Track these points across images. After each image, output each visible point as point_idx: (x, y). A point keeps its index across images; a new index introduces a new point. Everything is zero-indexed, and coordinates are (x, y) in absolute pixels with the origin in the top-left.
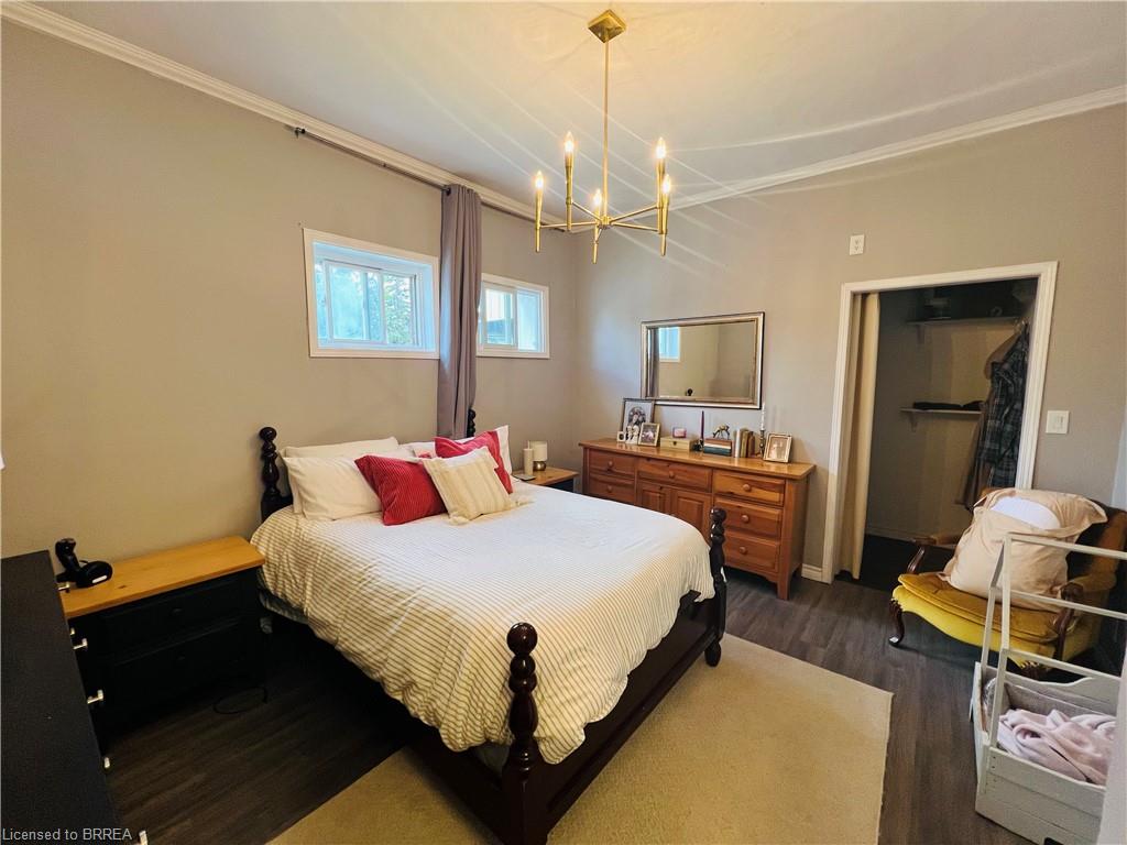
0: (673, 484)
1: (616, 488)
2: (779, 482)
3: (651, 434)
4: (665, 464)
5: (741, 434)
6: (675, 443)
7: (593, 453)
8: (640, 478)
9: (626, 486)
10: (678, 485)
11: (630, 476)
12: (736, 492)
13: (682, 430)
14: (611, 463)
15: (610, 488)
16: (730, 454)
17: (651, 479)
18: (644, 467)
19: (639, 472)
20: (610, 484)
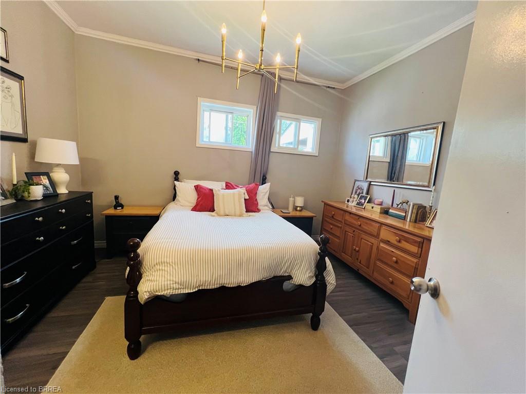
0: (359, 230)
1: (334, 227)
2: (419, 240)
3: (363, 201)
4: (357, 218)
5: (413, 206)
6: (373, 208)
7: (328, 207)
8: (345, 223)
9: (338, 227)
10: (361, 231)
11: (341, 222)
12: (391, 241)
13: (381, 200)
14: (333, 213)
15: (331, 226)
16: (404, 218)
17: (350, 225)
18: (347, 217)
19: (345, 220)
20: (332, 224)
